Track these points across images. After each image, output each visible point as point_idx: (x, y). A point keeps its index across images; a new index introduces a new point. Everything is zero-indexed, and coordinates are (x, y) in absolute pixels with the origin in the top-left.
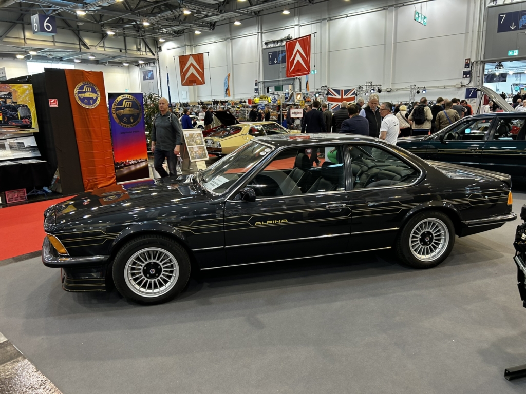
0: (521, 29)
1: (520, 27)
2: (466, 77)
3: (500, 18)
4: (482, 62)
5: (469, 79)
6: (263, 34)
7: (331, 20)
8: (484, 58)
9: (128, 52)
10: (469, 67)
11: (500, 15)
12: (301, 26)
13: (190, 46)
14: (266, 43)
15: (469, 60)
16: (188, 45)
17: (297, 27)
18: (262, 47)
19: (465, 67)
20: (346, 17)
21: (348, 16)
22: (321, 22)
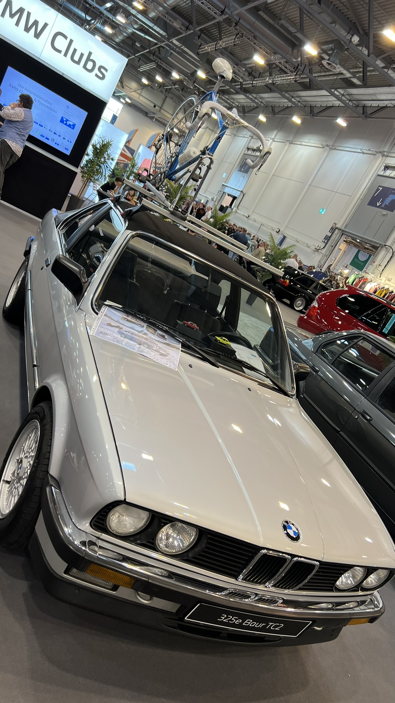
0: (382, 208)
1: (383, 206)
2: (324, 242)
3: (378, 189)
4: (343, 231)
5: (325, 244)
6: (252, 139)
7: (292, 143)
8: (346, 227)
9: (162, 111)
10: (331, 232)
11: (380, 186)
12: (275, 141)
13: (212, 131)
14: (248, 149)
15: (336, 224)
16: (209, 129)
17: (271, 141)
18: (245, 151)
19: (329, 231)
20: (301, 145)
21: (302, 145)
22: (285, 142)
